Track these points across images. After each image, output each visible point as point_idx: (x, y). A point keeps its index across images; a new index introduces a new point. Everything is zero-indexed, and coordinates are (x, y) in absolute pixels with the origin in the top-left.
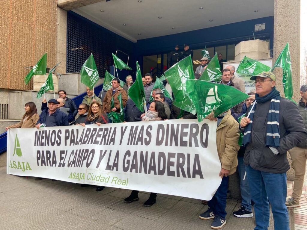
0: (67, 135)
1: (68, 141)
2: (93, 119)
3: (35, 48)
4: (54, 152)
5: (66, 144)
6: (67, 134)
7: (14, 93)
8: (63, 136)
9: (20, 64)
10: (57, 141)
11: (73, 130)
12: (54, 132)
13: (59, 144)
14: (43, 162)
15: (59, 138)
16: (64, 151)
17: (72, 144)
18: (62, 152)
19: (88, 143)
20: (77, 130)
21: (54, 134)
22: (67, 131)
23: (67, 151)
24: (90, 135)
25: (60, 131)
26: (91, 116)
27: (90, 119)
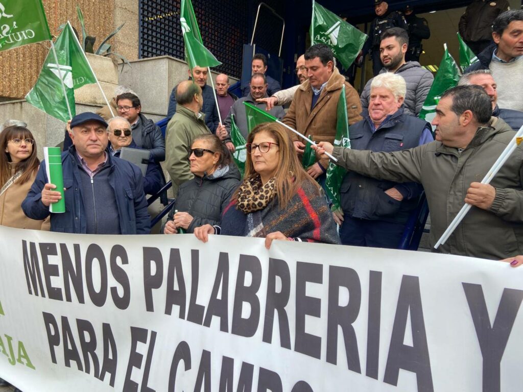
0: (153, 271)
1: (160, 295)
5: (150, 307)
6: (153, 265)
8: (134, 269)
10: (114, 290)
11: (175, 254)
12: (95, 251)
13: (122, 303)
14: (71, 355)
15: (121, 277)
16: (144, 331)
17: (176, 309)
18: (138, 334)
19: (267, 338)
20: (195, 254)
21: (95, 263)
22: (151, 254)
23: (154, 334)
24: (262, 294)
25: (118, 251)
26: (250, 188)
27: (246, 203)
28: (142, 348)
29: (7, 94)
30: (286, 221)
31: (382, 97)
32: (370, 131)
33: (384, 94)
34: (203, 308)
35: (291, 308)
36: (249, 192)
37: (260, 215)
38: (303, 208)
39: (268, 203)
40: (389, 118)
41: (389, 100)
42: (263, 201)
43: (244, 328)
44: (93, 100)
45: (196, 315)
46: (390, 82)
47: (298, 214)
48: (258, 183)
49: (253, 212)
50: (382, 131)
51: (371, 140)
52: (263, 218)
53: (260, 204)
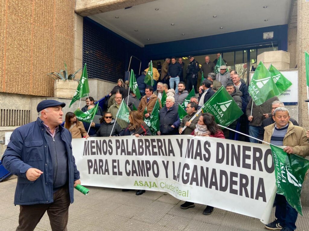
0: (118, 145)
1: (119, 151)
2: (133, 129)
4: (106, 161)
5: (117, 154)
6: (118, 143)
8: (114, 145)
9: (42, 70)
10: (109, 150)
11: (123, 141)
12: (104, 141)
13: (111, 154)
14: (95, 170)
15: (111, 147)
16: (116, 160)
17: (123, 153)
18: (114, 161)
19: (146, 154)
20: (127, 140)
21: (105, 144)
22: (117, 141)
23: (118, 160)
24: (144, 146)
25: (110, 141)
28: (116, 164)
29: (36, 95)
31: (169, 102)
32: (167, 111)
33: (170, 101)
34: (130, 152)
35: (151, 148)
40: (171, 108)
41: (171, 103)
43: (141, 154)
45: (129, 153)
46: (171, 98)
50: (169, 111)
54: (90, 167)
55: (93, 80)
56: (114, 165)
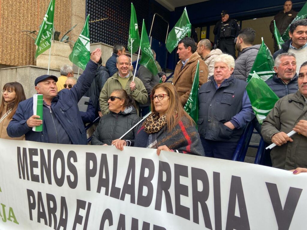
0: (91, 167)
1: (94, 181)
3: (40, 5)
5: (88, 188)
6: (91, 163)
7: (7, 70)
8: (81, 165)
9: (18, 27)
10: (69, 177)
11: (104, 157)
12: (59, 154)
13: (73, 185)
14: (41, 215)
15: (73, 169)
17: (103, 189)
18: (81, 204)
19: (158, 207)
20: (115, 157)
21: (59, 161)
22: (90, 157)
23: (90, 204)
24: (155, 182)
25: (72, 154)
26: (152, 120)
27: (148, 128)
28: (83, 213)
29: (8, 64)
30: (171, 140)
31: (222, 67)
32: (215, 88)
33: (222, 66)
34: (119, 189)
35: (172, 190)
36: (151, 122)
37: (156, 136)
38: (181, 132)
39: (161, 129)
40: (226, 81)
41: (225, 69)
42: (158, 128)
43: (144, 202)
44: (57, 67)
45: (115, 193)
46: (226, 59)
47: (178, 136)
48: (157, 117)
49: (152, 133)
50: (222, 89)
51: (215, 94)
52: (158, 138)
53: (157, 129)
54: (32, 206)
55: (95, 46)
56: (80, 214)
